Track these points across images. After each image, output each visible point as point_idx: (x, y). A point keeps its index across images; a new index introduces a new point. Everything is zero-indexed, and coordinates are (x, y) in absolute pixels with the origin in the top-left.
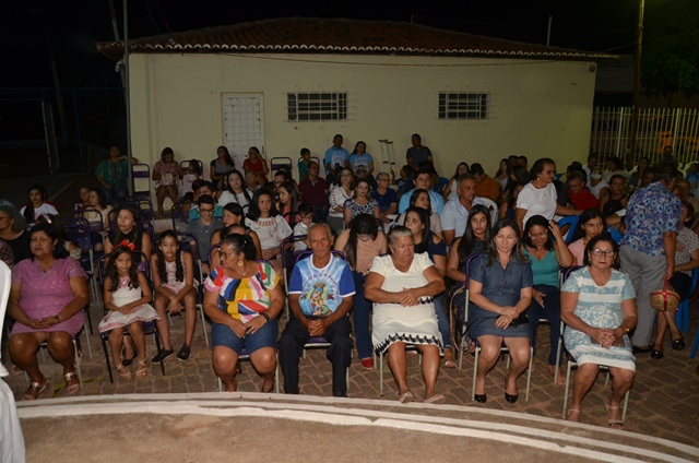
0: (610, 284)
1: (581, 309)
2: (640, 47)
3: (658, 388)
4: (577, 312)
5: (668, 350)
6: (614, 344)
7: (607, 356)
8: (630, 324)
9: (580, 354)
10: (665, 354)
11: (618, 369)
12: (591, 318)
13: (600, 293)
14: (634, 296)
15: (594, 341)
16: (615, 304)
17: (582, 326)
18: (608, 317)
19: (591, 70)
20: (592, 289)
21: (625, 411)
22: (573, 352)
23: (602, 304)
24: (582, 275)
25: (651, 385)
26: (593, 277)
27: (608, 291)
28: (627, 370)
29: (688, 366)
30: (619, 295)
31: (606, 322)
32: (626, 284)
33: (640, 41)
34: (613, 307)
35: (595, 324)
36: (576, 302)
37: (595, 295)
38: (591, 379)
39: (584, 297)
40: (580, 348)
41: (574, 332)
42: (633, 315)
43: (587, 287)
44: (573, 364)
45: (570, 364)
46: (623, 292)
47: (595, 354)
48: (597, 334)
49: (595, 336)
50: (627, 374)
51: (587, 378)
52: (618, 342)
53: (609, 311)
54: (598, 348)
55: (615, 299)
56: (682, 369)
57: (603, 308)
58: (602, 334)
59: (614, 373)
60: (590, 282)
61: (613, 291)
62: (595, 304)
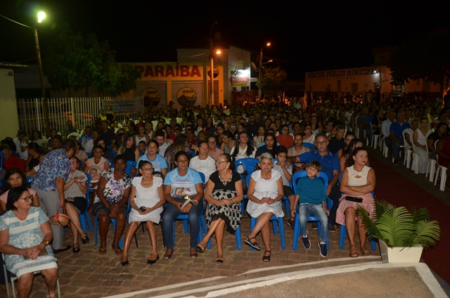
0: (29, 217)
1: (13, 240)
2: (40, 61)
3: (80, 271)
4: (11, 242)
5: (82, 245)
6: (40, 255)
7: (37, 264)
8: (49, 238)
9: (17, 270)
10: (81, 248)
11: (46, 270)
12: (21, 243)
13: (23, 225)
14: (47, 219)
15: (26, 258)
16: (36, 229)
17: (16, 251)
18: (33, 238)
19: (10, 74)
20: (17, 224)
21: (59, 294)
22: (12, 271)
23: (27, 231)
24: (9, 216)
25: (75, 270)
26: (16, 216)
27: (29, 222)
28: (52, 269)
29: (94, 251)
30: (37, 222)
31: (32, 242)
32: (40, 214)
33: (39, 57)
34: (35, 231)
35: (24, 246)
36: (8, 236)
37: (20, 227)
38: (29, 284)
39: (13, 231)
40: (17, 266)
41: (11, 256)
42: (49, 232)
43: (13, 224)
44: (15, 278)
45: (12, 279)
46: (39, 220)
47: (28, 266)
48: (27, 253)
49: (26, 254)
50: (53, 271)
51: (26, 284)
52: (42, 252)
53: (33, 235)
54: (29, 262)
55: (35, 225)
56: (92, 254)
57: (28, 234)
58: (30, 252)
59: (44, 273)
60: (15, 220)
61: (32, 220)
62: (21, 233)
